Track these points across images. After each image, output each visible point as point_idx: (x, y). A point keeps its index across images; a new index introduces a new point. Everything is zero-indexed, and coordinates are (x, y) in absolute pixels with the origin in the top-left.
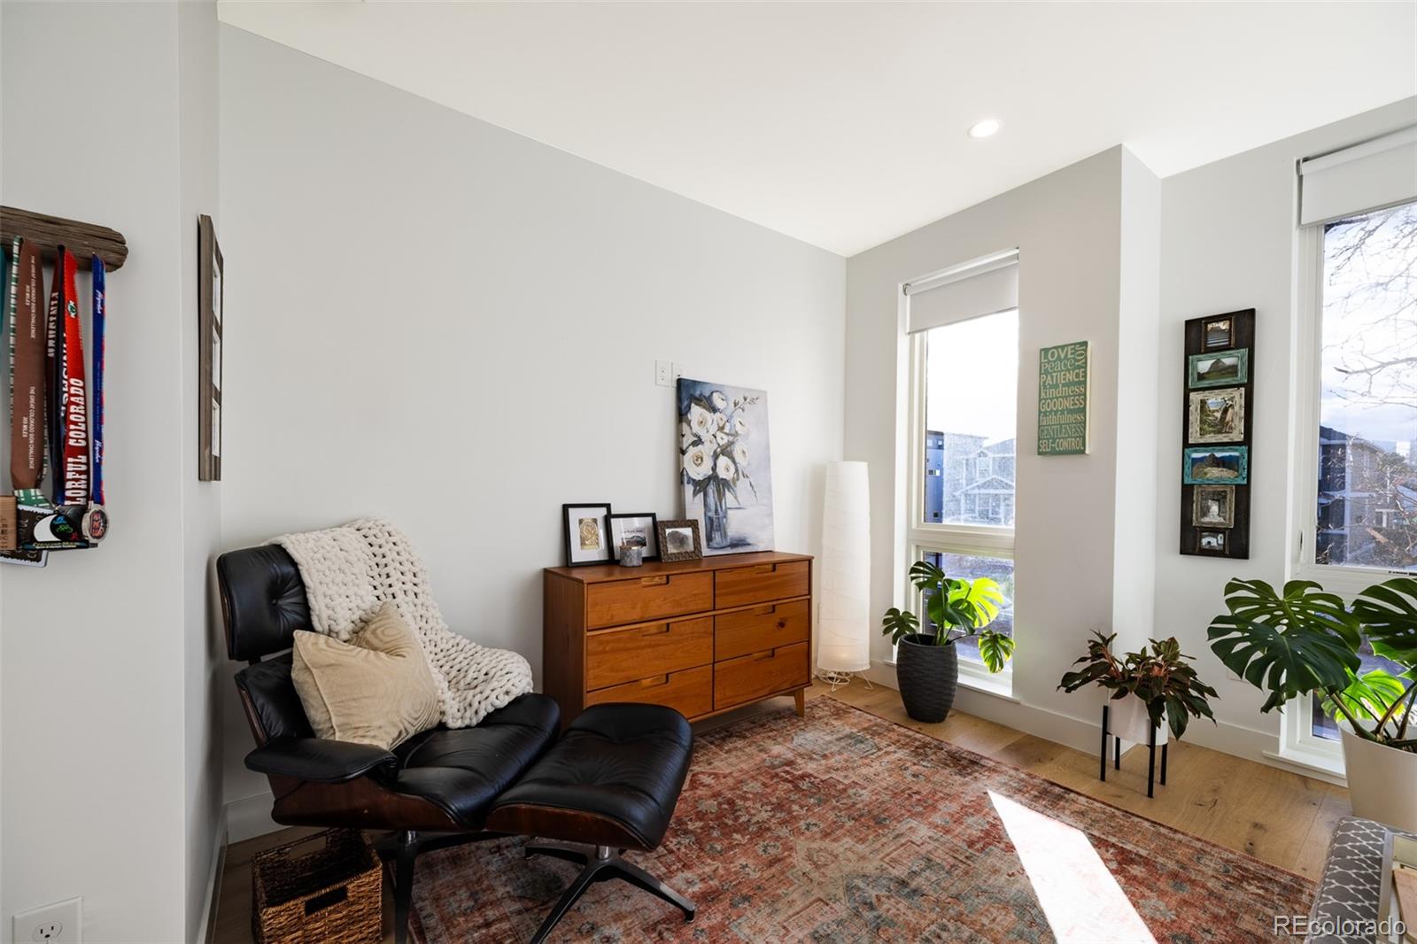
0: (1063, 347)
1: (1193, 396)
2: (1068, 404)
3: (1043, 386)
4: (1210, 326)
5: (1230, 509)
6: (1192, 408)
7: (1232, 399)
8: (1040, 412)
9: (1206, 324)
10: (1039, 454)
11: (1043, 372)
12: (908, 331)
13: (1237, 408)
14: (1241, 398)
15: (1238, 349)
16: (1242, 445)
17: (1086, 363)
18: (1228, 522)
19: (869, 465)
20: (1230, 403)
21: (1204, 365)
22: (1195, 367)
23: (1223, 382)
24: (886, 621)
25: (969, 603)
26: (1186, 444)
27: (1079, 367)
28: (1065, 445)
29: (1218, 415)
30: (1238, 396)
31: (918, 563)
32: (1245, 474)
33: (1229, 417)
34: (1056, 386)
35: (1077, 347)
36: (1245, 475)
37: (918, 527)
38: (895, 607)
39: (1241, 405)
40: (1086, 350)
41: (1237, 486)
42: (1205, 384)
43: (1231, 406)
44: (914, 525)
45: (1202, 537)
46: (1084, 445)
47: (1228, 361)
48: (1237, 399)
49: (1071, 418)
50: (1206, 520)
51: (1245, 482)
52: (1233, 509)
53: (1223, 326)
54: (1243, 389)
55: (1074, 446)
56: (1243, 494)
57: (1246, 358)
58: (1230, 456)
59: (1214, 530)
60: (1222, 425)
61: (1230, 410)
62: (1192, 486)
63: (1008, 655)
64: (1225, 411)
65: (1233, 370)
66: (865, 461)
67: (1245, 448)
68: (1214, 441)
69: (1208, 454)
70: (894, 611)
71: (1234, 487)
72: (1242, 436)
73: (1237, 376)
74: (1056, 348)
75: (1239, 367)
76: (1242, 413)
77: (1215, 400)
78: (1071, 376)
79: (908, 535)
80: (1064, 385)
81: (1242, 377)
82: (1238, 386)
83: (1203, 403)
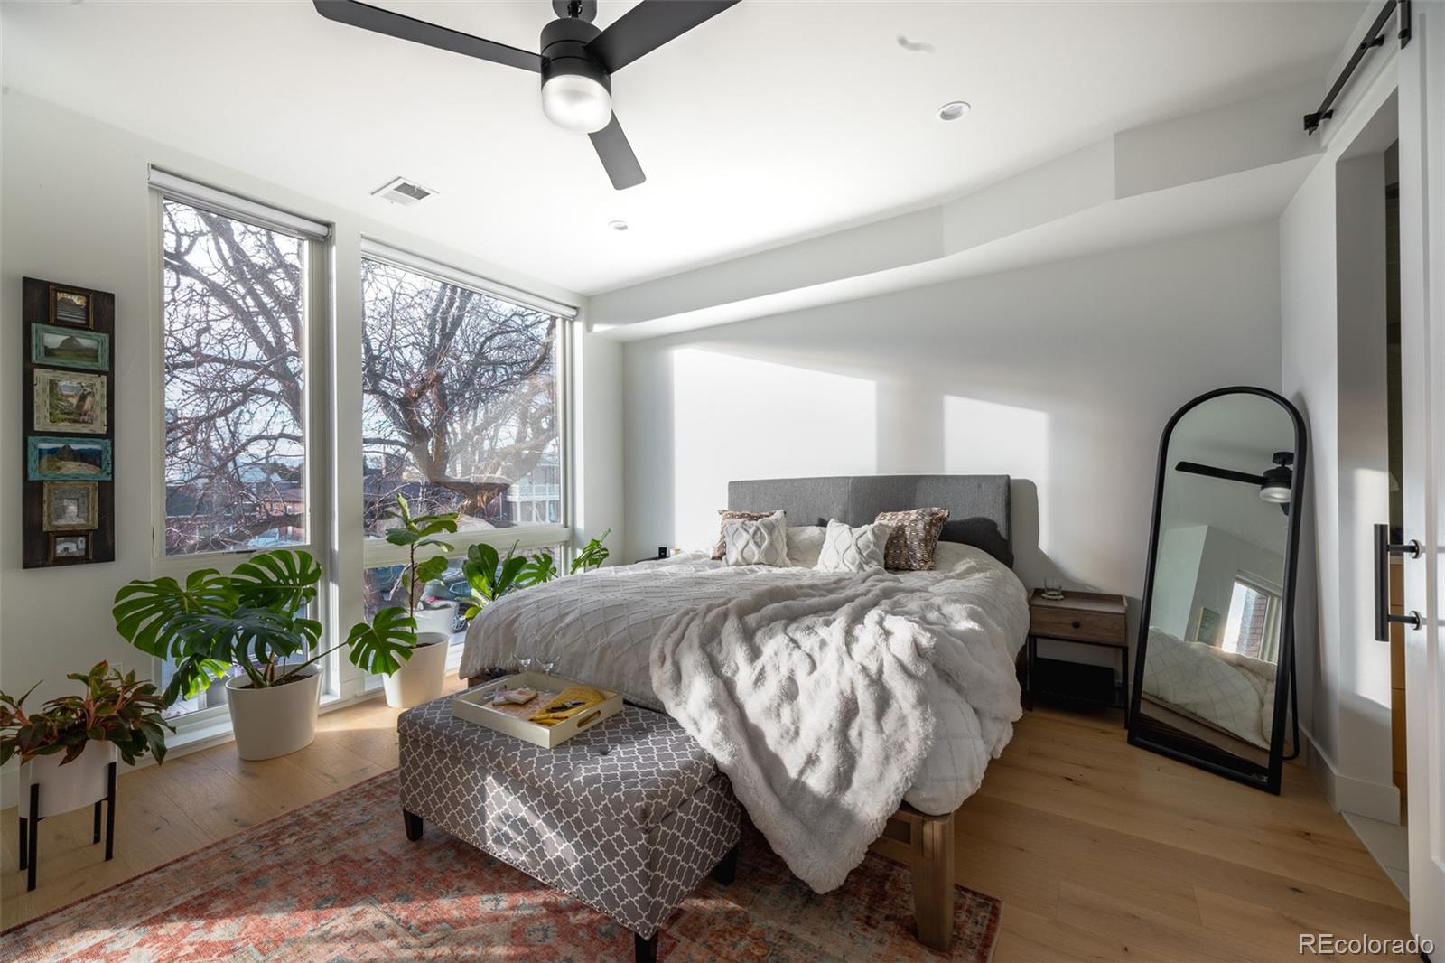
1: (36, 373)
4: (60, 295)
5: (93, 508)
6: (36, 388)
7: (92, 386)
9: (55, 291)
13: (98, 397)
14: (103, 387)
15: (98, 332)
16: (106, 438)
18: (91, 523)
20: (89, 390)
21: (53, 339)
22: (39, 339)
23: (79, 364)
26: (28, 431)
30: (99, 383)
33: (87, 405)
36: (109, 471)
39: (102, 395)
41: (100, 483)
42: (55, 361)
43: (89, 393)
47: (85, 342)
48: (98, 386)
50: (61, 522)
51: (108, 478)
52: (96, 508)
53: (78, 300)
54: (103, 378)
56: (106, 492)
57: (107, 344)
58: (90, 449)
61: (89, 398)
62: (37, 483)
65: (92, 354)
67: (108, 441)
68: (68, 431)
69: (60, 445)
71: (97, 483)
72: (105, 428)
73: (97, 361)
75: (100, 353)
76: (105, 404)
77: (69, 383)
81: (103, 364)
82: (100, 373)
83: (53, 384)
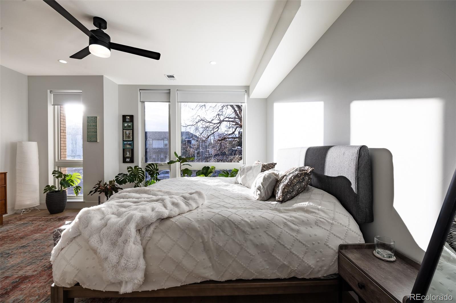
0: (92, 117)
1: (124, 130)
2: (93, 130)
3: (88, 126)
4: (126, 117)
6: (124, 133)
7: (130, 132)
8: (87, 132)
9: (126, 116)
10: (88, 141)
11: (88, 122)
12: (52, 104)
15: (131, 122)
17: (97, 121)
18: (130, 156)
19: (38, 143)
21: (126, 125)
22: (124, 125)
23: (129, 128)
24: (45, 190)
25: (72, 180)
26: (123, 141)
27: (95, 122)
28: (93, 140)
29: (128, 135)
31: (55, 171)
32: (132, 147)
34: (91, 126)
35: (95, 118)
37: (58, 161)
38: (49, 185)
39: (132, 133)
40: (97, 119)
41: (131, 149)
42: (126, 128)
44: (57, 160)
45: (126, 159)
46: (97, 140)
47: (129, 124)
49: (94, 134)
50: (127, 156)
51: (132, 148)
52: (131, 153)
53: (128, 117)
54: (132, 130)
55: (95, 140)
56: (132, 150)
57: (132, 124)
58: (130, 143)
59: (128, 158)
60: (129, 137)
62: (124, 149)
63: (80, 190)
64: (129, 135)
66: (36, 142)
67: (132, 142)
68: (127, 140)
69: (127, 143)
70: (48, 186)
72: (132, 139)
74: (91, 117)
75: (131, 126)
76: (132, 135)
77: (128, 132)
78: (94, 124)
79: (54, 164)
80: (93, 126)
81: (132, 128)
83: (126, 132)
